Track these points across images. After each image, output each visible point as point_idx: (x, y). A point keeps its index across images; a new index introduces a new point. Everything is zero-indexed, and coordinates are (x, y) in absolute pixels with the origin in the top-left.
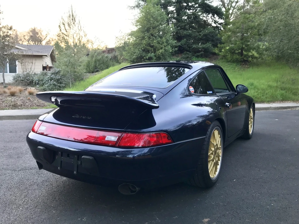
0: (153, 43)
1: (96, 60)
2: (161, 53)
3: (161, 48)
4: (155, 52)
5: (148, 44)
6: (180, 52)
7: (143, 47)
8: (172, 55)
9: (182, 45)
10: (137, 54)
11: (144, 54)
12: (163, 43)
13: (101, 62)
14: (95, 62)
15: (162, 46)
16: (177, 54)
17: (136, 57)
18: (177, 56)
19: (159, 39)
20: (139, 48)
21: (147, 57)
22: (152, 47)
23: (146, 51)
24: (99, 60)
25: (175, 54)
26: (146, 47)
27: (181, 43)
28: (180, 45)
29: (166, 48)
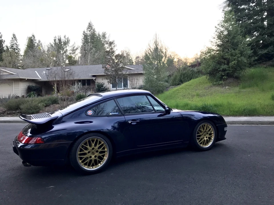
0: (226, 56)
1: (181, 74)
2: (234, 64)
3: (234, 60)
4: (228, 64)
5: (221, 57)
6: (268, 60)
7: (217, 60)
8: (259, 63)
9: (269, 52)
10: (212, 67)
11: (218, 66)
12: (236, 55)
13: (186, 75)
14: (181, 76)
15: (234, 58)
16: (265, 61)
17: (211, 69)
18: (264, 64)
19: (233, 51)
20: (213, 61)
21: (221, 69)
22: (225, 59)
23: (220, 63)
24: (184, 75)
25: (263, 62)
26: (220, 60)
27: (267, 50)
28: (266, 52)
29: (239, 59)
